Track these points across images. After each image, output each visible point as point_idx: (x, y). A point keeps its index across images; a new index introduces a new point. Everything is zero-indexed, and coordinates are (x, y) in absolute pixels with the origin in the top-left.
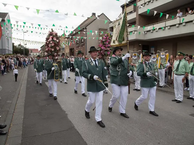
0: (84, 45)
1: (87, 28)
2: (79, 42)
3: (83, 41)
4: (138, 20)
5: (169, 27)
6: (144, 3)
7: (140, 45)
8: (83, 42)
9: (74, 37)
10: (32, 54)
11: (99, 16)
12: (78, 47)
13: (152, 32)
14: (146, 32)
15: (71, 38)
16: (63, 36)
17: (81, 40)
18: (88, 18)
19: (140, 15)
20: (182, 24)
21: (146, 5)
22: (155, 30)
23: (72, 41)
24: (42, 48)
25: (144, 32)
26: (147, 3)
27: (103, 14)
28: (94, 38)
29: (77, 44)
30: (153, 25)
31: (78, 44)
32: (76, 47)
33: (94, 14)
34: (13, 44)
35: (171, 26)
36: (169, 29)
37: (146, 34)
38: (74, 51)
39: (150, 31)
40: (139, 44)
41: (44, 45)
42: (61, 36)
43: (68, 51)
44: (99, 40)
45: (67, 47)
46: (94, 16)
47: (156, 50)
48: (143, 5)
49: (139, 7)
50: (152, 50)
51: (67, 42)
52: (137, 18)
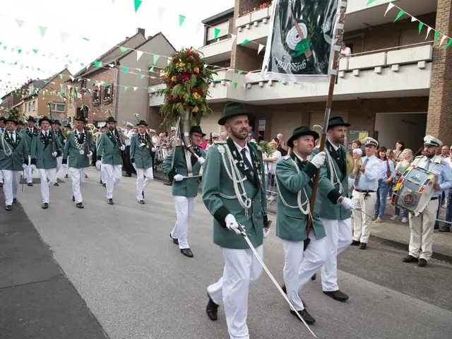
0: (110, 102)
1: (120, 62)
2: (101, 94)
3: (109, 92)
4: (235, 57)
6: (249, 22)
8: (108, 95)
9: (89, 80)
11: (151, 38)
12: (99, 104)
13: (262, 87)
14: (249, 86)
15: (83, 81)
16: (61, 76)
17: (106, 90)
18: (128, 39)
19: (239, 46)
21: (253, 27)
22: (267, 82)
23: (84, 88)
24: (6, 99)
25: (244, 85)
26: (255, 24)
27: (160, 34)
28: (135, 88)
29: (95, 97)
31: (97, 98)
32: (91, 106)
33: (141, 31)
37: (250, 88)
38: (87, 114)
39: (258, 83)
41: (10, 94)
42: (57, 76)
43: (72, 112)
44: (149, 94)
45: (71, 102)
46: (140, 35)
47: (269, 126)
48: (247, 26)
49: (239, 29)
50: (262, 126)
51: (73, 90)
52: (232, 54)
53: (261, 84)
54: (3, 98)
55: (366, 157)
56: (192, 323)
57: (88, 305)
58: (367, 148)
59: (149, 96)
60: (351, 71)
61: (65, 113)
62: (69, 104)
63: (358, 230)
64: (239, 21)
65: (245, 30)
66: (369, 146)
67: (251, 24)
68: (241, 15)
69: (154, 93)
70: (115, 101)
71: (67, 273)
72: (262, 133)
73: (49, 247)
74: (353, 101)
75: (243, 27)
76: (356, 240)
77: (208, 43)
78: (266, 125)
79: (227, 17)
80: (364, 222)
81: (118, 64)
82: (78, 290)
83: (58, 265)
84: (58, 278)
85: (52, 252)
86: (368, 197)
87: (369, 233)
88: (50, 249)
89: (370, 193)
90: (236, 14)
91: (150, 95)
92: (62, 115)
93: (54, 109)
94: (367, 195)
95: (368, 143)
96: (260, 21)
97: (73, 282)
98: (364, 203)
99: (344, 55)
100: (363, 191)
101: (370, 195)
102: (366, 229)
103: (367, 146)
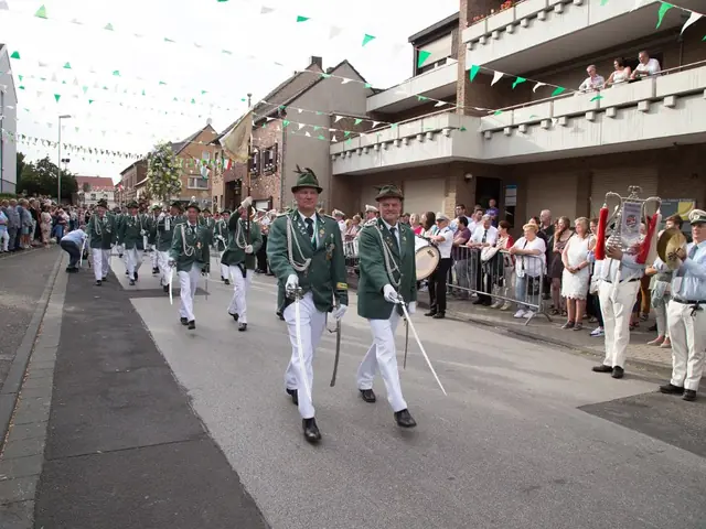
0: (274, 170)
1: (288, 109)
2: (259, 160)
3: (271, 157)
4: (463, 91)
5: (562, 121)
6: (484, 32)
7: (469, 176)
8: (271, 161)
10: (88, 196)
11: (331, 71)
12: (257, 175)
13: (509, 135)
14: (488, 135)
16: (202, 136)
17: (267, 154)
18: (298, 75)
20: (603, 110)
21: (491, 40)
22: (517, 127)
24: (127, 174)
25: (480, 134)
26: (495, 35)
27: (345, 62)
29: (250, 164)
30: (513, 109)
31: (255, 166)
32: (246, 178)
33: (317, 61)
34: (20, 157)
35: (570, 117)
36: (564, 125)
37: (489, 139)
38: (240, 190)
39: (501, 130)
40: (466, 173)
41: (131, 167)
42: (196, 137)
43: (218, 189)
44: (330, 156)
45: (216, 175)
46: (316, 66)
47: (522, 198)
48: (482, 40)
49: (469, 45)
50: (511, 197)
51: (219, 157)
52: (459, 85)
53: (507, 130)
54: (123, 173)
55: (693, 244)
56: (399, 514)
57: (242, 481)
58: (694, 228)
59: (331, 159)
60: (660, 100)
61: (209, 191)
62: (214, 178)
63: (679, 368)
64: (467, 34)
65: (478, 45)
66: (698, 224)
67: (488, 35)
68: (471, 22)
69: (339, 154)
70: (280, 169)
71: (211, 430)
72: (511, 209)
73: (186, 390)
74: (666, 149)
75: (475, 41)
76: (676, 384)
77: (419, 71)
78: (517, 196)
79: (448, 27)
80: (691, 355)
81: (284, 113)
82: (228, 456)
83: (199, 419)
84: (199, 436)
85: (190, 398)
86: (697, 312)
87: (700, 373)
88: (188, 393)
89: (701, 305)
90: (463, 22)
91: (333, 157)
92: (205, 194)
93: (192, 185)
94: (696, 308)
95: (696, 218)
96: (502, 30)
97: (220, 443)
98: (691, 322)
99: (648, 74)
100: (689, 302)
101: (701, 309)
102: (695, 366)
103: (694, 224)
